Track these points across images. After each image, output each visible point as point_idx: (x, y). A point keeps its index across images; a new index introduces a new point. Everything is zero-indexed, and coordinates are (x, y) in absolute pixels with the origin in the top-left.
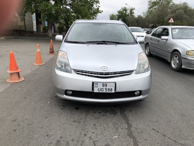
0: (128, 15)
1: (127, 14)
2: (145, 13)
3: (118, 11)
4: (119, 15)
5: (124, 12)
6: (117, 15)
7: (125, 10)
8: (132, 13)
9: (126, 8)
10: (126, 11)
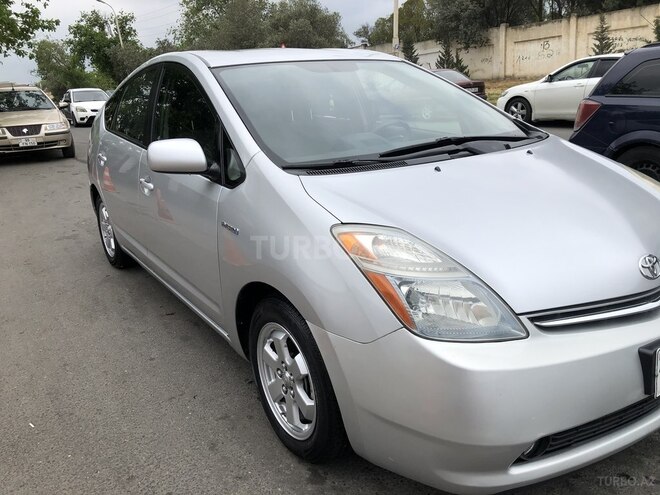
0: (115, 41)
1: (109, 37)
2: (178, 33)
3: (70, 28)
4: (80, 43)
5: (96, 29)
6: (70, 42)
7: (96, 20)
8: (129, 33)
9: (101, 14)
10: (102, 27)
